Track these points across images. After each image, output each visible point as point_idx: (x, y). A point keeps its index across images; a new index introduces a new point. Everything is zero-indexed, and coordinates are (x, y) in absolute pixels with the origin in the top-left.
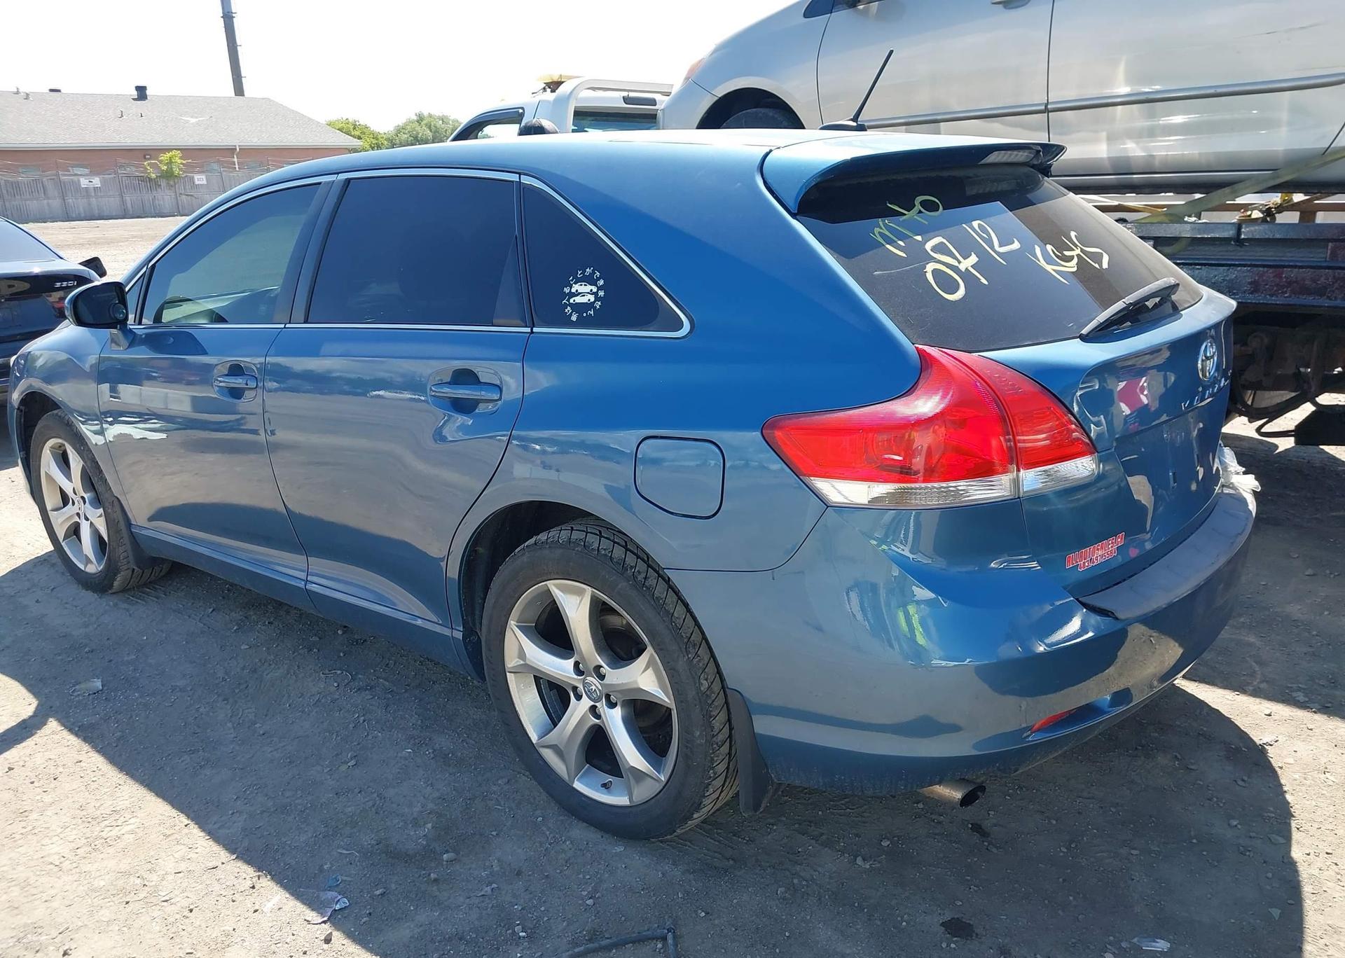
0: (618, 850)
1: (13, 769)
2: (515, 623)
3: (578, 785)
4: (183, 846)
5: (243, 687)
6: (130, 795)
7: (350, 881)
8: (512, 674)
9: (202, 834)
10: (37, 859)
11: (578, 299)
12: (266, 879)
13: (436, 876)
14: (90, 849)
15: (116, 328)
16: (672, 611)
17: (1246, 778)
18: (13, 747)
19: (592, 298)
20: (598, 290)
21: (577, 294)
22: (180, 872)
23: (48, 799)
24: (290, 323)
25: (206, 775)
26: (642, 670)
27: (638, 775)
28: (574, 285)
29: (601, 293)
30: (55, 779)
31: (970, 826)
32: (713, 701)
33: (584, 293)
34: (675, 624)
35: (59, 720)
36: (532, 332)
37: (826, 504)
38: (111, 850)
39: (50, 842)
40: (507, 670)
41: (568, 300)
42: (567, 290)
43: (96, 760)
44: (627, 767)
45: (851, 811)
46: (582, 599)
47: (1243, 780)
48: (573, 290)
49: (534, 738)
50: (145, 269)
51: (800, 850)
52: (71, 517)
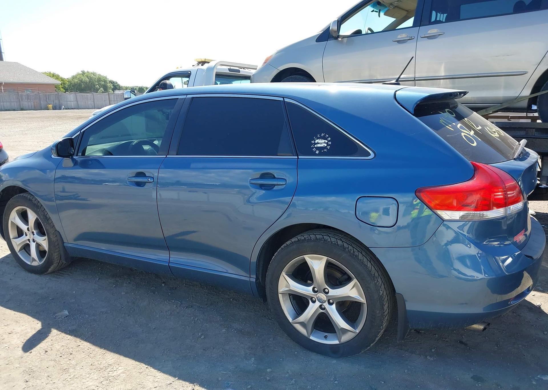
0: (334, 362)
1: (47, 351)
2: (285, 273)
3: (312, 338)
4: (150, 377)
5: (133, 310)
6: (112, 357)
7: (234, 384)
8: (281, 294)
9: (156, 371)
10: (85, 388)
11: (319, 145)
12: (197, 386)
13: (269, 378)
14: (108, 382)
15: (69, 158)
16: (366, 264)
17: (540, 317)
18: (41, 342)
19: (326, 145)
20: (328, 142)
21: (318, 143)
22: (157, 387)
23: (73, 362)
24: (168, 155)
25: (142, 347)
26: (350, 289)
27: (345, 331)
28: (316, 140)
29: (330, 143)
30: (71, 354)
31: (459, 342)
32: (384, 299)
33: (321, 143)
34: (369, 270)
35: (57, 329)
36: (298, 158)
37: (443, 220)
38: (118, 381)
39: (86, 381)
40: (279, 292)
41: (314, 146)
42: (313, 142)
43: (86, 345)
44: (340, 328)
45: (413, 340)
46: (321, 262)
47: (539, 318)
48: (316, 142)
49: (290, 320)
50: (79, 133)
51: (403, 356)
52: (25, 241)
